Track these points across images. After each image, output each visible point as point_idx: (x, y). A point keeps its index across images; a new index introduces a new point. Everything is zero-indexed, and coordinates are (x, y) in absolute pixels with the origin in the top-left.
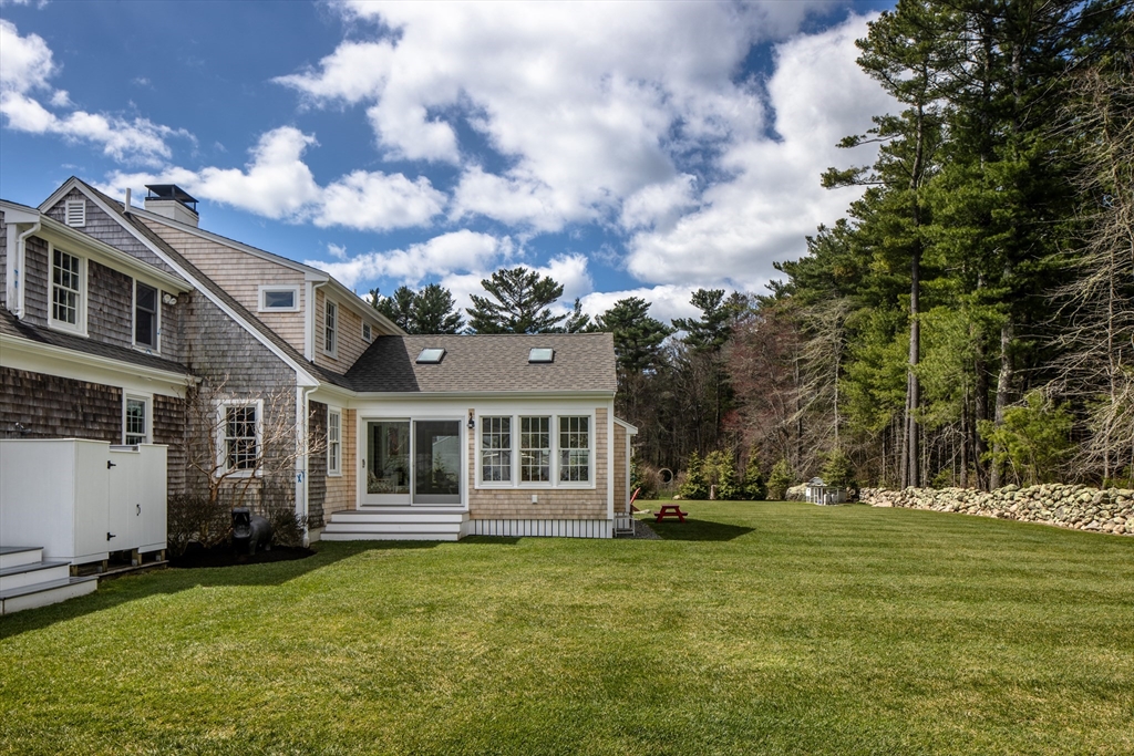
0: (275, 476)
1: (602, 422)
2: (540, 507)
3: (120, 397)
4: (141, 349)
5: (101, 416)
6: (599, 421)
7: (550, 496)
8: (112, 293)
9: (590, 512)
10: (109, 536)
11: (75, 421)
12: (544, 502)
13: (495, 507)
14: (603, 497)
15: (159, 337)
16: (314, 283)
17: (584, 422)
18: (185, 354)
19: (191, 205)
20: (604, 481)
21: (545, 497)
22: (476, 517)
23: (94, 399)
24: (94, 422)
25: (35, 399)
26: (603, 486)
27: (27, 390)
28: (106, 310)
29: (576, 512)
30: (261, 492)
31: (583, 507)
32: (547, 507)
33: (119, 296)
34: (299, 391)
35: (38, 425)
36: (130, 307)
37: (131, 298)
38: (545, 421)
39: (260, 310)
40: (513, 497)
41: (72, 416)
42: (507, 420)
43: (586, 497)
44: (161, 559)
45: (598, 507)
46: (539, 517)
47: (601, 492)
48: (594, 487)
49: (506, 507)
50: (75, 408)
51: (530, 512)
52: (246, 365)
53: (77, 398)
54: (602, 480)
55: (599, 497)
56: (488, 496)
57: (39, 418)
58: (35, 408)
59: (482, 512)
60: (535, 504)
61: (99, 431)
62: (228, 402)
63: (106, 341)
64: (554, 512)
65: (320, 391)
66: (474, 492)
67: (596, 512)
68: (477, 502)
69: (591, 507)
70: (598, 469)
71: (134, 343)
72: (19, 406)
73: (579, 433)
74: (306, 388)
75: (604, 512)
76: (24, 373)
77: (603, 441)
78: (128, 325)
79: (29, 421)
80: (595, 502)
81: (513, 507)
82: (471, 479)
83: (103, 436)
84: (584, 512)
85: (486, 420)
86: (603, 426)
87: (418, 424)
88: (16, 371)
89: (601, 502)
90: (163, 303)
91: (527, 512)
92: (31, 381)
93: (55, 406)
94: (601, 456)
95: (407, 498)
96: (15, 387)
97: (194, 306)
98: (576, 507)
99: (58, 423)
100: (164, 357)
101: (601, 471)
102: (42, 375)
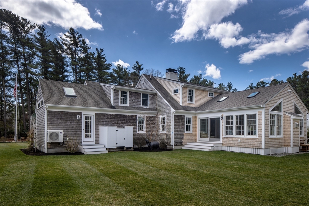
0: (168, 133)
1: (260, 115)
2: (241, 143)
3: (136, 117)
4: (144, 107)
5: (131, 121)
6: (259, 115)
7: (244, 140)
8: (135, 97)
9: (256, 146)
10: (116, 144)
11: (124, 122)
12: (242, 142)
13: (229, 143)
14: (260, 141)
15: (149, 104)
16: (182, 86)
17: (255, 115)
18: (156, 107)
19: (176, 72)
20: (261, 135)
21: (242, 140)
22: (224, 145)
23: (129, 118)
24: (129, 122)
25: (115, 119)
26: (261, 137)
27: (113, 117)
28: (134, 100)
29: (252, 145)
30: (166, 136)
31: (254, 144)
32: (243, 143)
33: (137, 97)
34: (172, 113)
35: (115, 123)
36: (140, 99)
37: (141, 97)
38: (243, 116)
39: (173, 94)
40: (233, 140)
41: (124, 121)
42: (232, 117)
43: (255, 140)
44: (132, 149)
45: (259, 144)
46: (241, 146)
47: (260, 139)
48: (257, 137)
49: (232, 143)
50: (124, 120)
51: (238, 145)
52: (164, 108)
53: (125, 118)
54: (260, 135)
55: (259, 141)
56: (227, 139)
57: (116, 122)
58: (115, 120)
59: (225, 144)
60: (239, 142)
61: (131, 124)
62: (162, 116)
63: (134, 106)
64: (245, 145)
65: (176, 112)
66: (223, 138)
67: (258, 146)
68: (224, 141)
69: (256, 144)
70: (259, 131)
71: (141, 105)
72: (111, 120)
73: (253, 119)
74: (173, 112)
75: (261, 146)
76: (113, 114)
77: (260, 122)
78: (140, 102)
79: (114, 123)
80: (258, 142)
81: (233, 143)
82: (223, 134)
83: (131, 125)
84: (254, 145)
85: (227, 117)
86: (260, 117)
87: (210, 119)
88: (111, 114)
89: (260, 142)
90: (150, 96)
91: (237, 145)
92: (114, 116)
93: (119, 120)
94: (260, 127)
95: (208, 139)
96: (110, 117)
97: (157, 96)
98: (252, 144)
99: (120, 123)
100: (151, 108)
101: (260, 132)
102: (116, 114)
